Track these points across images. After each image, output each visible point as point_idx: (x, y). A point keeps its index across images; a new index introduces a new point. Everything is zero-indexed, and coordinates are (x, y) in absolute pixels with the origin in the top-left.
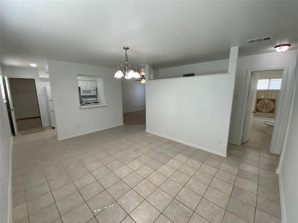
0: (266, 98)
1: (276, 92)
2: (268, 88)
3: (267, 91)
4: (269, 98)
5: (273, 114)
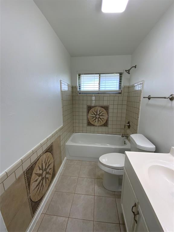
0: (97, 104)
1: (109, 95)
2: (98, 89)
3: (98, 93)
4: (101, 104)
5: (107, 128)
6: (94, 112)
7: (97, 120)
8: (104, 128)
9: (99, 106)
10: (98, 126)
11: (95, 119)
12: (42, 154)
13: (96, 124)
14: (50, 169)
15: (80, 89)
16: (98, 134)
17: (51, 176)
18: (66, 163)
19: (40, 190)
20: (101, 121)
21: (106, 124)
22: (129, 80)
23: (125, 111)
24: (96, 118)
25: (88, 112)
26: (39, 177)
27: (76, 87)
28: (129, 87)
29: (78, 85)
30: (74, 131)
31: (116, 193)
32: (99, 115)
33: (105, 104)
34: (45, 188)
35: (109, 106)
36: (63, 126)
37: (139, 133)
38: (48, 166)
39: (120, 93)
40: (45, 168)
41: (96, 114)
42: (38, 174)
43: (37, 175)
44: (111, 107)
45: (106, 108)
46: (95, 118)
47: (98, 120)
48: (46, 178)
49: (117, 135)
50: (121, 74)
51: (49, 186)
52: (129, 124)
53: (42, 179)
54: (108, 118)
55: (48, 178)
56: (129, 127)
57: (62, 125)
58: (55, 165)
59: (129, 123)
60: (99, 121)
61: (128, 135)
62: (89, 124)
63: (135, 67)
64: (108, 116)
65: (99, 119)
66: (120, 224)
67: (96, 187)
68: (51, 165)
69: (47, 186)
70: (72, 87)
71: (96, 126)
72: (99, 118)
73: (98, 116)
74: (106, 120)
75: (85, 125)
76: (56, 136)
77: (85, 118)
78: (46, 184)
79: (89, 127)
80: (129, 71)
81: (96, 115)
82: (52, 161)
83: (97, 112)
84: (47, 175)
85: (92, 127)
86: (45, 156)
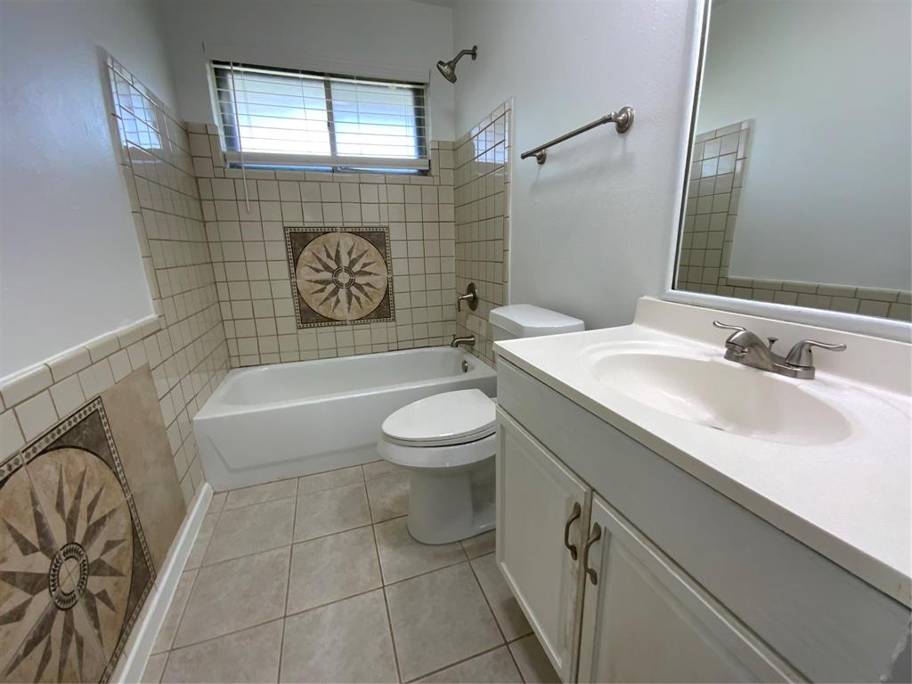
6: (324, 258)
7: (342, 293)
8: (380, 329)
9: (344, 230)
10: (353, 322)
11: (335, 292)
12: (23, 458)
13: (342, 312)
14: (109, 545)
15: (231, 141)
16: (356, 355)
17: (126, 582)
18: (211, 507)
19: (62, 663)
20: (363, 298)
21: (384, 311)
22: (455, 116)
23: (451, 248)
24: (339, 285)
25: (295, 260)
26: (34, 595)
27: (208, 132)
28: (455, 148)
29: (217, 121)
30: (232, 363)
31: (465, 545)
32: (348, 270)
33: (371, 218)
34: (97, 652)
35: (387, 228)
36: (157, 322)
37: (513, 303)
38: (92, 532)
39: (423, 173)
40: (71, 542)
41: (333, 265)
42: (19, 578)
43: (13, 584)
44: (395, 233)
45: (377, 238)
46: (331, 287)
47: (350, 295)
48: (89, 597)
49: (433, 349)
50: (419, 93)
51: (123, 635)
52: (474, 293)
53: (64, 603)
54: (390, 281)
55: (103, 596)
56: (473, 303)
57: (153, 316)
58: (145, 521)
59: (471, 288)
60: (354, 300)
61: (472, 337)
62: (308, 317)
63: (473, 54)
64: (389, 271)
65: (353, 289)
66: (507, 644)
67: (385, 553)
68: (109, 523)
69: (110, 637)
70: (187, 131)
71: (343, 323)
72: (352, 283)
73: (344, 278)
74: (382, 293)
75: (290, 323)
76: (121, 367)
77: (285, 289)
78: (97, 626)
79: (309, 334)
80: (453, 69)
81: (336, 273)
82: (114, 499)
83: (338, 260)
84: (91, 579)
85: (326, 332)
86: (49, 468)
